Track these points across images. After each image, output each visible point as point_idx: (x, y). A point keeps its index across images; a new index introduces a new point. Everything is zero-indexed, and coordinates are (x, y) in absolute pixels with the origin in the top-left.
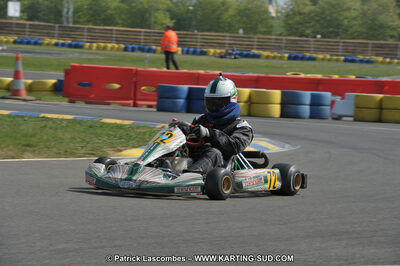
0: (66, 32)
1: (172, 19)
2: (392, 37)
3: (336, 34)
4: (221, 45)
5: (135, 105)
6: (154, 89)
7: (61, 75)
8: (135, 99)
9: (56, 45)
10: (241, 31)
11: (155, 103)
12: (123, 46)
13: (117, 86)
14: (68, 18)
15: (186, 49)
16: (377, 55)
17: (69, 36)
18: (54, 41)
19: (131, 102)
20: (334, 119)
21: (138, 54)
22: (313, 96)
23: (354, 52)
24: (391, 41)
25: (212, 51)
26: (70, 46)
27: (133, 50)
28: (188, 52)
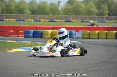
1: (30, 11)
2: (94, 15)
3: (78, 14)
4: (45, 19)
6: (23, 32)
10: (51, 14)
11: (23, 36)
12: (16, 20)
13: (13, 31)
19: (17, 36)
20: (76, 38)
22: (70, 32)
23: (84, 19)
25: (42, 20)
27: (19, 21)
28: (35, 21)
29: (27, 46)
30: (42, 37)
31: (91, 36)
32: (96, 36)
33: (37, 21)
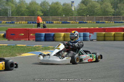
0: (9, 19)
1: (42, 13)
2: (110, 15)
3: (93, 15)
4: (58, 20)
5: (29, 40)
6: (34, 34)
7: (5, 32)
8: (29, 38)
9: (6, 23)
10: (64, 15)
11: (34, 39)
12: (27, 22)
13: (23, 34)
14: (10, 14)
15: (47, 22)
16: (106, 20)
17: (10, 20)
18: (5, 22)
19: (28, 39)
20: (91, 41)
21: (32, 24)
23: (99, 20)
24: (110, 16)
25: (55, 22)
26: (10, 23)
27: (30, 23)
28: (47, 23)
29: (38, 51)
30: (54, 40)
31: (106, 38)
32: (112, 38)
33: (50, 23)
